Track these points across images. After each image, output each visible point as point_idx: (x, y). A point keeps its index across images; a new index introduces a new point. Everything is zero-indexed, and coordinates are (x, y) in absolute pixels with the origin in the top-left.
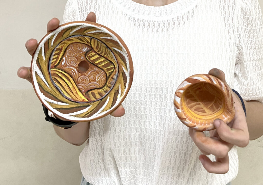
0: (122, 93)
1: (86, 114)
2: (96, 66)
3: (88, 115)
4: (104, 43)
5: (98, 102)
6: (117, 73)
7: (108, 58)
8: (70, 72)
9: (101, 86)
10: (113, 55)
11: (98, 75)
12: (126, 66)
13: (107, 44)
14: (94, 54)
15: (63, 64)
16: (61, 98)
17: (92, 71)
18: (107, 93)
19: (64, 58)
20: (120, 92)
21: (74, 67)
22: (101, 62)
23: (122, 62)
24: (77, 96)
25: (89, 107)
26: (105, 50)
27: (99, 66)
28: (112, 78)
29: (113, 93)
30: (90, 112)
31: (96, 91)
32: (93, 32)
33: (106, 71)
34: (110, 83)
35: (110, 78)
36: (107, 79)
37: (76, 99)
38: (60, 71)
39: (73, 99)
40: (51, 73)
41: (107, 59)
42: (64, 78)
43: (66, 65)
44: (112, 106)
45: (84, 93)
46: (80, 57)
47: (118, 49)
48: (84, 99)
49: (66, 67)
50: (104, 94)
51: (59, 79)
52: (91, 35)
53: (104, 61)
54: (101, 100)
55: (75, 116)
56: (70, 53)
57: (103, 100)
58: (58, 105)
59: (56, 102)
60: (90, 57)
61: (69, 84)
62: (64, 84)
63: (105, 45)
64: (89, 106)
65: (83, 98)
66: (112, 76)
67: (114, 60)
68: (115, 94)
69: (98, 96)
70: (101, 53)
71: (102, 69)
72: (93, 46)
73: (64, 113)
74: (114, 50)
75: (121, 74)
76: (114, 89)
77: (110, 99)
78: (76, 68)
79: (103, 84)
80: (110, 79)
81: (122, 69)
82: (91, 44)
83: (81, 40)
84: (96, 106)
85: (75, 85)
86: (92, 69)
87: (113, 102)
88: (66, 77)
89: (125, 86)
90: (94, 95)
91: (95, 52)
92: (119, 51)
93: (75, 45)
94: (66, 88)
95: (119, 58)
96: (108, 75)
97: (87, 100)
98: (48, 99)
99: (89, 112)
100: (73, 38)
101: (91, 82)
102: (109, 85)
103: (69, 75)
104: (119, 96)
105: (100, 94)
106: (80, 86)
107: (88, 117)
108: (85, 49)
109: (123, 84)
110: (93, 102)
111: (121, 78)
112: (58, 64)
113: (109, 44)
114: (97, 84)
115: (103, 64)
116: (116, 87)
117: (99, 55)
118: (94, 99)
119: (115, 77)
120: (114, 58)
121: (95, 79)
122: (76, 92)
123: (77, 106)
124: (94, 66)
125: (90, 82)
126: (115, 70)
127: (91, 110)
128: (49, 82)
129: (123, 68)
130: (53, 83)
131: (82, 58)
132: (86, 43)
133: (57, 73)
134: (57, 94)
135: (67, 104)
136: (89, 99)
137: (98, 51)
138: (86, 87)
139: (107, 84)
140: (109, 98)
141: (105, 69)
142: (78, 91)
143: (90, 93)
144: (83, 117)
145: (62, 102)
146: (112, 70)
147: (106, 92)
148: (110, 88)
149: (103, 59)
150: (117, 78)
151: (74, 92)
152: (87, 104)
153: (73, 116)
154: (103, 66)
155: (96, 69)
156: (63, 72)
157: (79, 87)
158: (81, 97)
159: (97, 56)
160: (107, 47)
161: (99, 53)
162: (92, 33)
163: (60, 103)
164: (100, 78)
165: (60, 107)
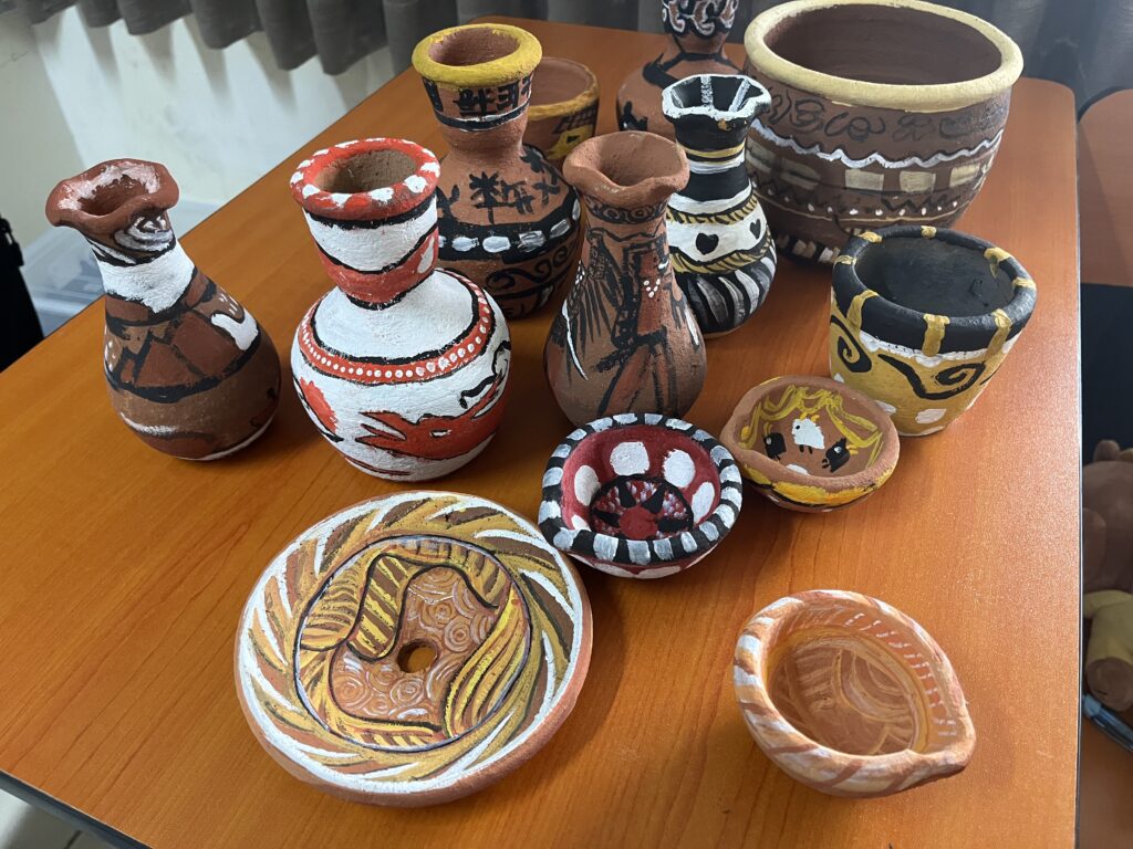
0: (446, 503)
1: (548, 567)
2: (400, 618)
3: (547, 563)
4: (310, 603)
5: (502, 557)
6: (398, 542)
7: (362, 585)
8: (443, 683)
9: (457, 576)
10: (341, 571)
11: (428, 601)
12: (361, 518)
13: (311, 595)
14: (360, 636)
15: (421, 712)
16: (533, 666)
17: (422, 625)
18: (468, 547)
19: (401, 716)
20: (448, 510)
21: (425, 680)
22: (383, 604)
23: (354, 535)
24: (512, 627)
25: (527, 573)
26: (336, 600)
27: (397, 607)
28: (418, 551)
29: (457, 530)
30: (537, 562)
31: (478, 584)
32: (273, 642)
33: (405, 581)
34: (436, 554)
35: (419, 558)
36: (427, 568)
37: (521, 623)
38: (448, 711)
39: (525, 629)
40: (461, 730)
41: (366, 590)
42: (469, 689)
43: (423, 700)
44: (494, 512)
45: (497, 612)
46: (384, 675)
47: (314, 553)
48: (514, 602)
49: (429, 701)
50: (473, 557)
51: (478, 702)
52: (289, 649)
53: (375, 597)
54: (492, 553)
55: (565, 593)
56: (379, 704)
57: (491, 549)
58: (555, 660)
59: (551, 667)
60: (377, 646)
61: (484, 665)
62: (490, 679)
63: (317, 603)
64: (523, 576)
65: (510, 607)
66: (413, 557)
67: (363, 562)
68: (459, 523)
69: (489, 569)
70: (350, 612)
71: (405, 594)
72: (332, 643)
73: (571, 626)
74: (323, 568)
75: (395, 527)
76: (448, 532)
77: (481, 529)
78: (426, 674)
79: (449, 573)
80: (424, 560)
81: (377, 528)
82: (327, 649)
83: (317, 679)
84: (515, 558)
85: (483, 649)
86: (416, 628)
87: (482, 517)
88: (462, 685)
89: (424, 501)
90: (488, 586)
91: (352, 631)
92: (321, 550)
93: (340, 697)
94: (498, 669)
95: (346, 548)
96: (415, 570)
97: (512, 592)
98: (548, 694)
99: (538, 566)
100: (314, 704)
101: (457, 611)
102: (443, 553)
103: (453, 679)
104: (459, 508)
105: (480, 566)
106: (478, 634)
107: (550, 558)
108: (352, 664)
109: (420, 510)
110: (508, 573)
111: (406, 522)
112: (426, 725)
113: (308, 587)
114: (456, 592)
115: (388, 597)
116: (440, 528)
117: (359, 619)
118: (501, 576)
119: (411, 543)
120: (350, 564)
121: (443, 603)
122: (502, 634)
123: (538, 608)
124: (404, 623)
125: (458, 613)
126: (392, 552)
127: (532, 563)
128: (491, 723)
129: (373, 524)
130: (496, 710)
131: (386, 668)
132: (326, 663)
133: (458, 716)
134: (527, 681)
135: (545, 635)
136: (506, 591)
137: (348, 622)
138: (479, 616)
139: (442, 561)
140: (478, 536)
141: (401, 586)
142: (496, 633)
143: (488, 598)
144: (558, 570)
145: (543, 653)
146: (395, 560)
147: (467, 553)
148: (450, 548)
149: (369, 600)
150: (410, 536)
151: (502, 642)
152: (522, 583)
153: (567, 600)
154: (394, 595)
155: (411, 616)
156: (450, 699)
157: (483, 636)
158: (510, 614)
159: (366, 622)
160: (320, 593)
161: (353, 620)
162: (280, 644)
163: (549, 657)
164: (432, 590)
165: (560, 649)
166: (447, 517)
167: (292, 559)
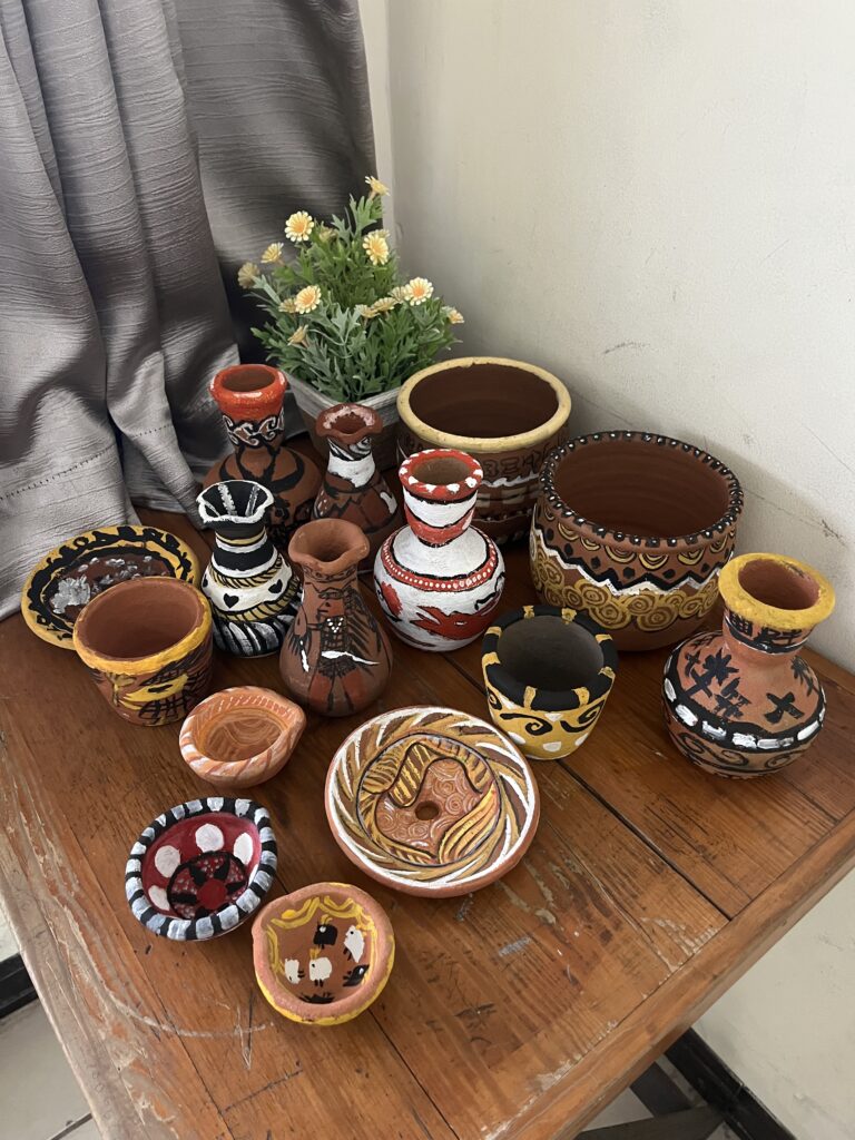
0: (462, 720)
1: (518, 775)
2: (421, 785)
3: (517, 772)
4: (371, 764)
5: (490, 762)
6: (428, 737)
7: (401, 759)
8: (441, 831)
9: (460, 767)
10: (392, 747)
11: (440, 779)
12: (408, 717)
13: (372, 759)
14: (396, 790)
15: (425, 844)
16: (498, 834)
17: (434, 793)
18: (470, 751)
19: (413, 844)
20: (461, 724)
21: (430, 826)
22: (412, 774)
23: (403, 726)
24: (488, 808)
25: (504, 776)
26: (385, 764)
27: (420, 778)
28: (439, 746)
29: (466, 738)
30: (512, 770)
31: (472, 775)
32: (348, 781)
33: (428, 763)
34: (449, 750)
35: (439, 750)
36: (442, 758)
37: (494, 806)
38: (442, 848)
39: (496, 811)
40: (447, 861)
41: (403, 763)
42: (456, 838)
43: (427, 838)
44: (491, 732)
45: (481, 796)
46: (406, 817)
47: (378, 733)
48: (493, 792)
49: (431, 839)
50: (472, 758)
51: (460, 847)
52: (356, 787)
53: (408, 769)
54: (485, 758)
55: (526, 794)
56: (400, 834)
57: (485, 755)
58: (511, 833)
59: (508, 838)
60: (405, 798)
61: (467, 827)
62: (469, 836)
63: (375, 764)
64: (501, 777)
65: (489, 795)
66: (435, 748)
67: (404, 745)
68: (467, 734)
69: (481, 767)
70: (392, 774)
71: (427, 771)
72: (379, 790)
73: (526, 815)
74: (381, 743)
75: (428, 727)
76: (459, 738)
77: (480, 741)
78: (431, 823)
79: (456, 764)
80: (442, 752)
81: (417, 725)
82: (377, 793)
83: (368, 810)
84: (500, 765)
85: (468, 816)
86: (429, 794)
87: (482, 733)
88: (452, 835)
89: (449, 715)
90: (479, 779)
91: (392, 786)
92: (382, 732)
93: (381, 824)
94: (475, 831)
95: (398, 733)
96: (435, 757)
97: (493, 786)
98: (503, 852)
99: (513, 774)
100: (366, 824)
101: (456, 789)
102: (454, 751)
103: (448, 830)
104: (469, 724)
105: (476, 764)
106: (467, 807)
107: (521, 770)
108: (389, 806)
109: (445, 720)
110: (492, 773)
111: (435, 726)
112: (428, 853)
113: (371, 754)
114: (457, 777)
115: (416, 770)
116: (454, 734)
117: (397, 780)
118: (488, 774)
119: (436, 740)
120: (397, 744)
121: (449, 782)
122: (482, 810)
123: (507, 800)
124: (423, 789)
125: (457, 791)
126: (423, 742)
127: (508, 770)
128: (468, 860)
129: (415, 723)
130: (470, 854)
131: (408, 814)
132: (375, 802)
133: (446, 853)
134: (492, 842)
135: (508, 817)
136: (489, 784)
137: (390, 780)
138: (469, 796)
139: (452, 755)
140: (478, 745)
141: (424, 765)
142: (478, 809)
143: (477, 786)
144: (524, 779)
145: (505, 828)
146: (424, 748)
147: (469, 754)
148: (458, 748)
149: (404, 770)
150: (437, 736)
151: (481, 815)
152: (500, 782)
153: (527, 798)
154: (420, 770)
155: (428, 785)
156: (444, 841)
157: (470, 808)
158: (489, 799)
159: (400, 783)
160: (377, 759)
161: (393, 779)
162: (351, 783)
163: (508, 831)
164: (443, 772)
165: (516, 828)
166: (461, 728)
167: (364, 733)
